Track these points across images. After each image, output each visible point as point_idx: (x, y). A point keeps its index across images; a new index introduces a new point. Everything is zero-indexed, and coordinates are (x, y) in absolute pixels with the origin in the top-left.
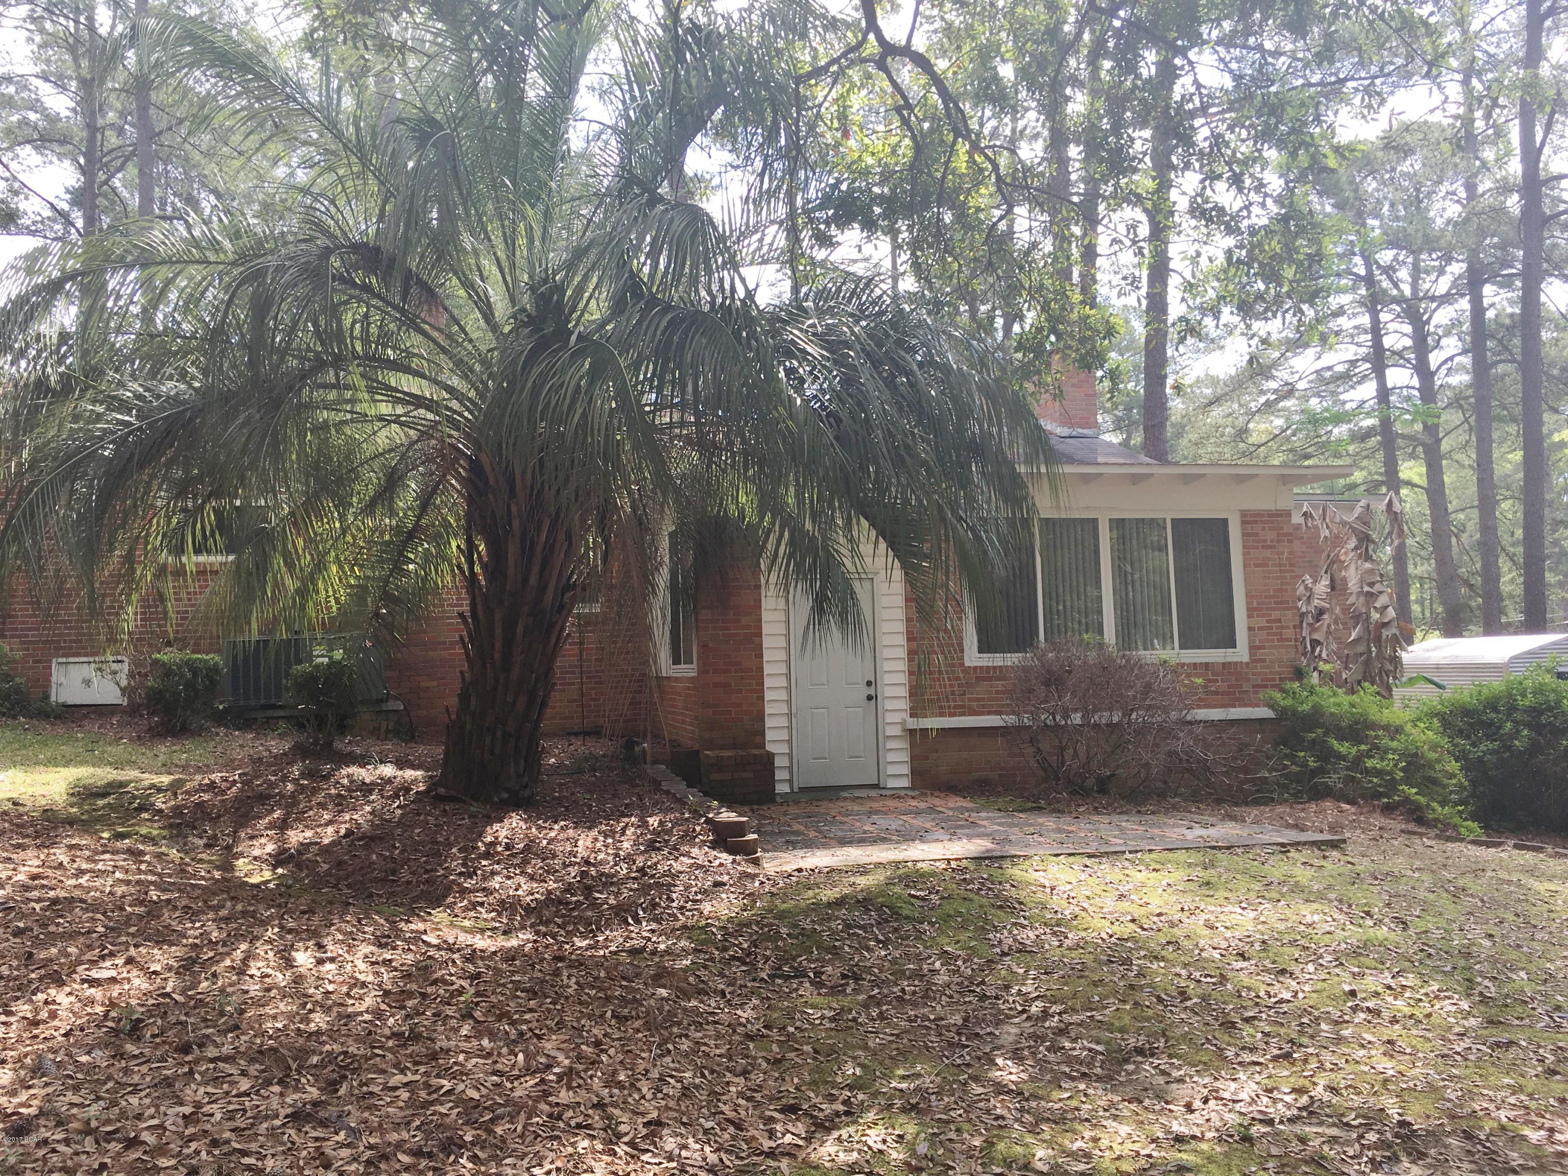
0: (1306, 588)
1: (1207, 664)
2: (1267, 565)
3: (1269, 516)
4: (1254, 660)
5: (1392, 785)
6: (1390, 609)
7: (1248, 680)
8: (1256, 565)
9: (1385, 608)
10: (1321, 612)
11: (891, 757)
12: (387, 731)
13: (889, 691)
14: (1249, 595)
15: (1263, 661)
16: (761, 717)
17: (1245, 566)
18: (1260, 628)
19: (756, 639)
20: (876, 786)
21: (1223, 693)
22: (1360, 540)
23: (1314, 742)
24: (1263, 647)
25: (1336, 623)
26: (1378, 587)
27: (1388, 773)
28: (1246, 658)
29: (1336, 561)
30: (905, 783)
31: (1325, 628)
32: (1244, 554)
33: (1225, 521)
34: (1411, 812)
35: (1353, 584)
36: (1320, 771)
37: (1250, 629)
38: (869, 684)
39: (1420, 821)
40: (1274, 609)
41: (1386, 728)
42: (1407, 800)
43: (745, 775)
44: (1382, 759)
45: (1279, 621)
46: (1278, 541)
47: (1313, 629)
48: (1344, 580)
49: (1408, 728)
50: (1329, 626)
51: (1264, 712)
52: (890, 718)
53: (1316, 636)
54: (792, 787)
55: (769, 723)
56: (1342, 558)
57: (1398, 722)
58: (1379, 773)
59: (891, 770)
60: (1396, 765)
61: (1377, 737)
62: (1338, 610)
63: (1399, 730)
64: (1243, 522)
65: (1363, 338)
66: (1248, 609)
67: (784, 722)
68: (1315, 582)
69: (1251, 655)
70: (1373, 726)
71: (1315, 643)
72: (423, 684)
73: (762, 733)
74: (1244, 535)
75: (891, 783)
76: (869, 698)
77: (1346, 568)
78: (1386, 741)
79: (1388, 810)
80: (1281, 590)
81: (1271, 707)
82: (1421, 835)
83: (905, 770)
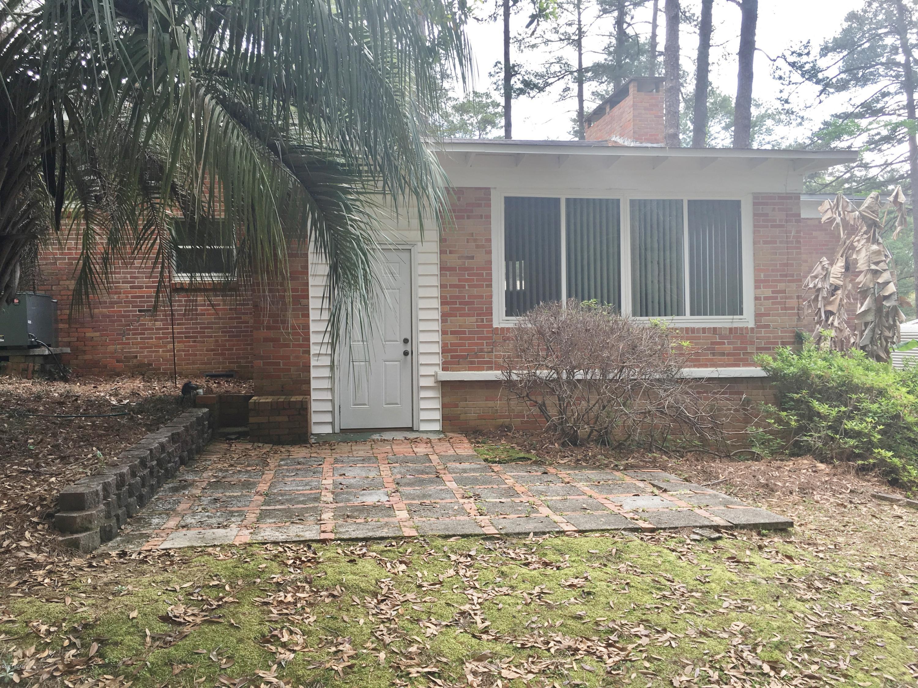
0: (823, 268)
1: (715, 329)
2: (775, 242)
3: (780, 198)
4: (759, 326)
5: (869, 446)
6: (892, 284)
7: (752, 343)
8: (765, 242)
9: (887, 283)
10: (836, 288)
11: (424, 405)
12: (34, 372)
13: (423, 348)
14: (757, 269)
15: (767, 326)
16: (307, 368)
17: (755, 243)
18: (766, 298)
19: (303, 301)
20: (410, 429)
21: (729, 354)
22: (869, 227)
23: (798, 401)
24: (768, 315)
25: (848, 297)
26: (882, 266)
27: (866, 435)
28: (751, 324)
29: (852, 248)
30: (437, 427)
31: (838, 301)
32: (754, 232)
33: (738, 204)
34: (886, 474)
35: (862, 265)
36: (802, 430)
37: (757, 298)
38: (406, 341)
39: (895, 483)
40: (780, 281)
41: (869, 390)
42: (882, 461)
43: (279, 419)
44: (862, 420)
45: (784, 292)
46: (787, 221)
47: (827, 302)
48: (856, 261)
49: (892, 391)
50: (841, 300)
51: (757, 372)
52: (423, 371)
53: (829, 308)
54: (333, 429)
55: (314, 373)
56: (855, 244)
57: (882, 385)
58: (858, 435)
59: (424, 415)
60: (875, 428)
61: (858, 400)
62: (850, 287)
63: (882, 393)
64: (755, 204)
65: (902, 111)
66: (756, 281)
67: (327, 373)
68: (831, 264)
69: (756, 321)
70: (856, 389)
71: (829, 313)
72: (88, 335)
73: (308, 382)
74: (755, 215)
75: (424, 427)
76: (406, 353)
77: (859, 252)
78: (867, 405)
79: (863, 471)
80: (787, 265)
81: (765, 369)
82: (892, 501)
83: (437, 415)
